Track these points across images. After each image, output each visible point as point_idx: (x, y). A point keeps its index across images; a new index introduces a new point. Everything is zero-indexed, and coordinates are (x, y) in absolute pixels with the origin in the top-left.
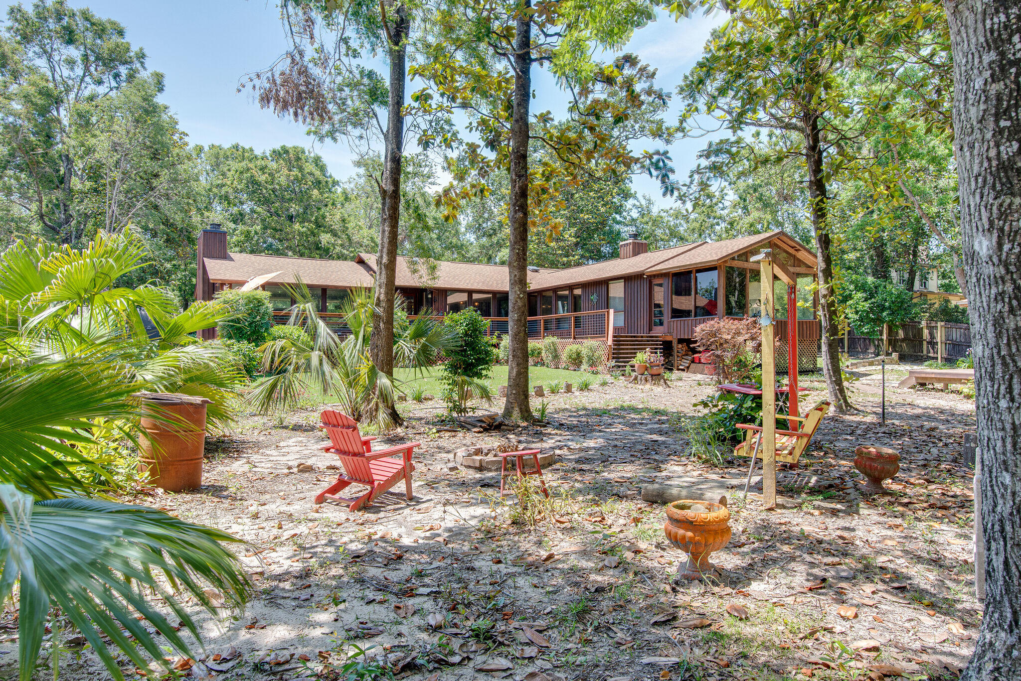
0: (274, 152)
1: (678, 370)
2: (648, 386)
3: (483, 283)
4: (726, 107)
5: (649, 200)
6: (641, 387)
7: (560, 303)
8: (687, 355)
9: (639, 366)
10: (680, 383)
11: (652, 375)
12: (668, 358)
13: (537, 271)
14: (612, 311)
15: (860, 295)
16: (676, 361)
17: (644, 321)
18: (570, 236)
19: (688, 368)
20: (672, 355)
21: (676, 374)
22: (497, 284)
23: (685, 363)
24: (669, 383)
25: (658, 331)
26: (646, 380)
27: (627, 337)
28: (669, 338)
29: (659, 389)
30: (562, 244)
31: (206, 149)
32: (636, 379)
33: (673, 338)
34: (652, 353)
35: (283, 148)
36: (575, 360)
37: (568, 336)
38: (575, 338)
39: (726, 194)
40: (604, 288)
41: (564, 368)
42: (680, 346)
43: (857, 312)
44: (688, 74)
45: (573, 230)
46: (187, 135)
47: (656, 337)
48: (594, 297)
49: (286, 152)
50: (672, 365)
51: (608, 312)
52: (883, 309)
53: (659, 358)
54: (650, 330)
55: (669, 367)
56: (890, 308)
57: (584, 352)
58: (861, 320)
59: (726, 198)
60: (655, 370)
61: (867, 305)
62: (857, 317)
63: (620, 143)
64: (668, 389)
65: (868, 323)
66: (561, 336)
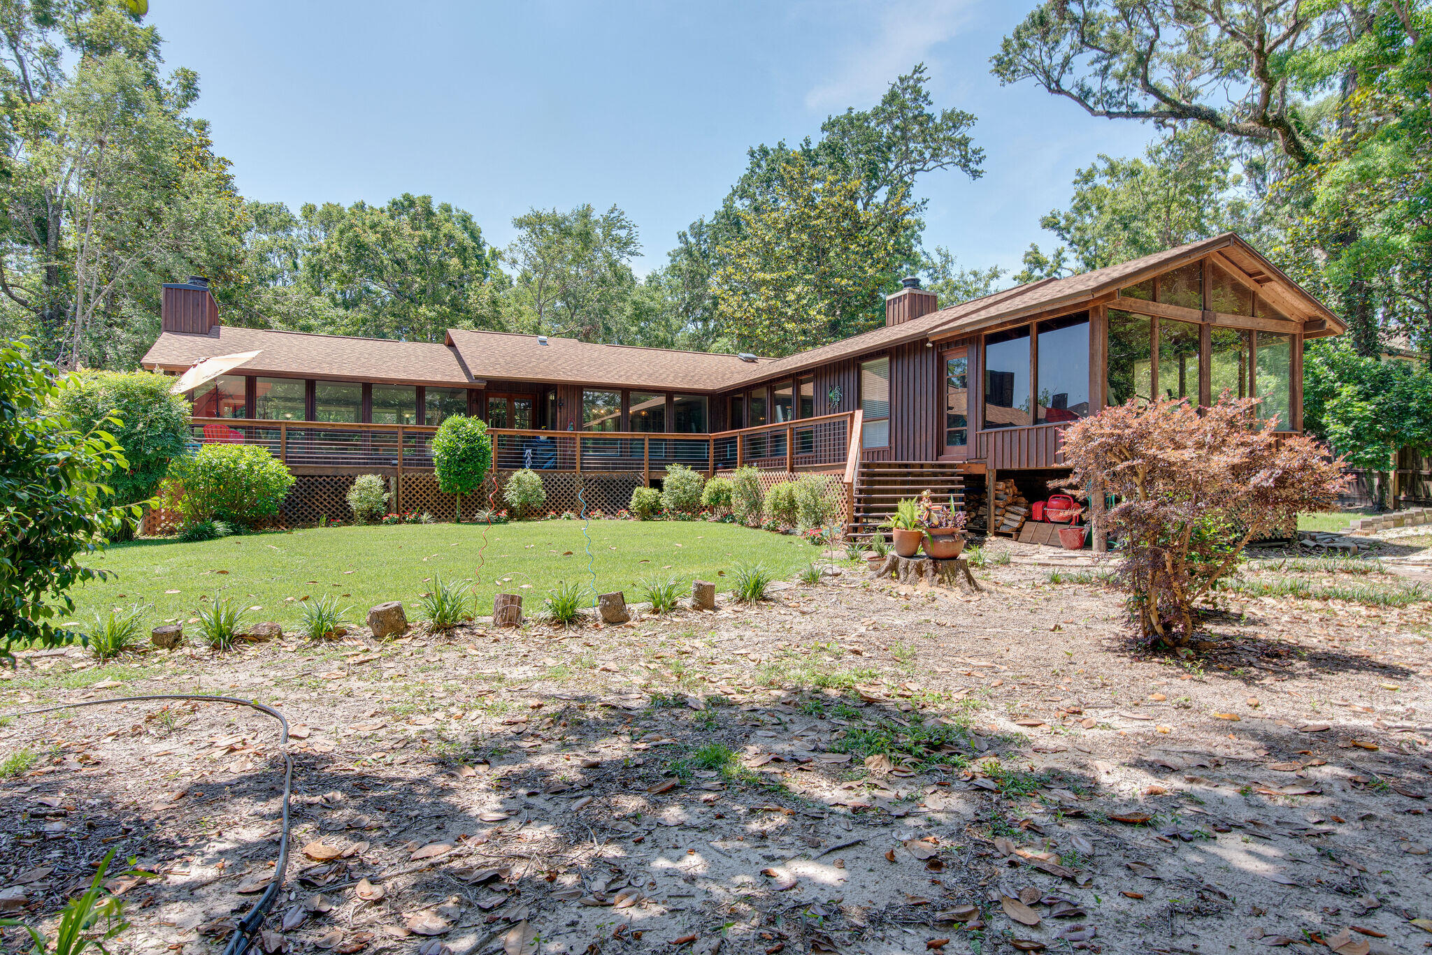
0: (395, 203)
1: (997, 534)
2: (924, 587)
3: (650, 375)
4: (1075, 92)
5: (947, 256)
6: (904, 589)
7: (779, 408)
8: (1016, 504)
9: (902, 535)
10: (1004, 575)
11: (935, 560)
12: (976, 509)
13: (753, 361)
14: (859, 414)
15: (1347, 390)
16: (993, 517)
17: (926, 435)
18: (819, 312)
19: (1019, 530)
20: (984, 504)
21: (994, 547)
22: (676, 377)
23: (1012, 521)
24: (976, 573)
25: (956, 455)
26: (920, 572)
27: (890, 466)
28: (977, 470)
29: (951, 595)
30: (805, 326)
31: (320, 208)
32: (893, 567)
33: (987, 469)
34: (934, 500)
35: (407, 197)
36: (784, 511)
37: (780, 466)
38: (792, 470)
39: (1064, 260)
40: (853, 375)
41: (769, 529)
42: (1001, 485)
43: (1347, 422)
44: (1010, 37)
45: (822, 305)
46: (231, 164)
47: (952, 466)
48: (834, 395)
49: (412, 204)
50: (985, 526)
51: (852, 416)
52: (1404, 412)
53: (952, 515)
54: (940, 453)
55: (978, 532)
56: (1418, 413)
57: (800, 496)
58: (1357, 435)
59: (1065, 265)
60: (943, 547)
61: (1369, 408)
62: (1348, 430)
63: (901, 177)
64: (975, 597)
65: (1373, 442)
66: (768, 466)
